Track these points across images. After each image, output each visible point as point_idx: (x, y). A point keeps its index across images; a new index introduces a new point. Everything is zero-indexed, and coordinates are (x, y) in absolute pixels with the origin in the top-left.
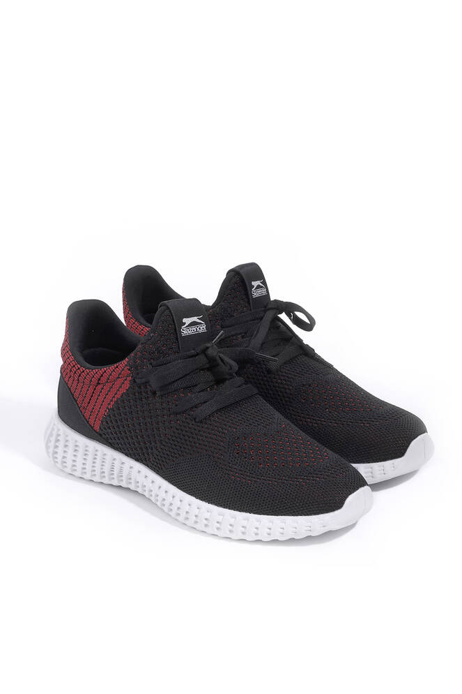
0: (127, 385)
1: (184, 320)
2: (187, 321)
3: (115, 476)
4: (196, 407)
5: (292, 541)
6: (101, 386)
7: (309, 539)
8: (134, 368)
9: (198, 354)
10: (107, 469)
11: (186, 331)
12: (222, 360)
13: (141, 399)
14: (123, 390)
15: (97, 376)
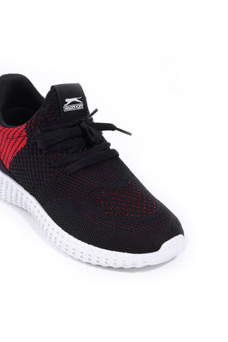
0: (24, 142)
1: (67, 100)
2: (69, 101)
3: (18, 201)
4: (68, 164)
5: (121, 269)
6: (9, 140)
7: (133, 269)
8: (29, 131)
9: (74, 126)
10: (14, 196)
11: (67, 108)
12: (90, 132)
13: (33, 154)
14: (22, 146)
15: (7, 133)
